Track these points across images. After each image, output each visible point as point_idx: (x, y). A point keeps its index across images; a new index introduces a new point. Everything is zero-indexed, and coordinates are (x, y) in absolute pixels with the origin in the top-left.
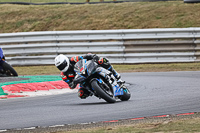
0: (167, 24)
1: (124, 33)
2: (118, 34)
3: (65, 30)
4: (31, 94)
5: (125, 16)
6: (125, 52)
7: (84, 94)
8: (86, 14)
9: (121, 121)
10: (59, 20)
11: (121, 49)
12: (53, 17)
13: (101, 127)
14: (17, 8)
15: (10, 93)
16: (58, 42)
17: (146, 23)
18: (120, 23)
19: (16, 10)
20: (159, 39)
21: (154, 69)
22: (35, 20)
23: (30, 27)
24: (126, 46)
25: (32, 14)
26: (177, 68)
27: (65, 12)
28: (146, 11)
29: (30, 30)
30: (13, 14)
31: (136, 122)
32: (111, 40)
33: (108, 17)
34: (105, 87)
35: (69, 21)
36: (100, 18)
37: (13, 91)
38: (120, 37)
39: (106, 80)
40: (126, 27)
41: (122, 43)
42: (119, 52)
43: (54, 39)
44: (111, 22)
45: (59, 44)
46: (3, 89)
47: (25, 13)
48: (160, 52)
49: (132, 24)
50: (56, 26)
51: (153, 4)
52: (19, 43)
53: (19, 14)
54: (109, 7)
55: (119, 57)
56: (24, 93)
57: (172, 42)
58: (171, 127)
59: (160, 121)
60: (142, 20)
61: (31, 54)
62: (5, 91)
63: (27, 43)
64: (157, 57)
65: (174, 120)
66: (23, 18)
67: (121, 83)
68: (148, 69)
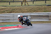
2: (29, 14)
4: (7, 29)
5: (31, 9)
8: (21, 9)
14: (3, 7)
15: (1, 29)
18: (30, 11)
21: (38, 23)
22: (8, 11)
24: (31, 17)
25: (7, 9)
26: (44, 23)
27: (16, 8)
29: (7, 13)
30: (2, 9)
35: (17, 11)
37: (2, 29)
44: (27, 11)
49: (33, 11)
50: (13, 12)
52: (4, 16)
53: (4, 9)
54: (27, 7)
56: (5, 29)
57: (43, 16)
60: (35, 10)
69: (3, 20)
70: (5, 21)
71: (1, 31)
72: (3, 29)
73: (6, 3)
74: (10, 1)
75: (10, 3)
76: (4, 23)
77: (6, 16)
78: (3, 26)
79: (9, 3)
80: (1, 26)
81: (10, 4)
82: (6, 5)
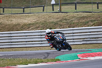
69: (84, 39)
70: (88, 42)
71: (81, 61)
72: (85, 58)
73: (90, 6)
74: (99, 2)
75: (98, 5)
76: (87, 46)
77: (90, 32)
78: (84, 51)
79: (96, 5)
80: (82, 51)
81: (98, 8)
82: (91, 9)
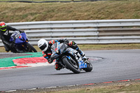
0: (128, 16)
1: (98, 23)
2: (94, 23)
3: (56, 20)
4: (33, 65)
5: (99, 11)
6: (99, 36)
7: (59, 67)
8: (71, 9)
9: (96, 84)
10: (52, 14)
11: (96, 34)
12: (49, 12)
13: (82, 88)
14: (23, 5)
15: (18, 65)
16: (52, 29)
17: (113, 16)
18: (95, 16)
19: (22, 6)
20: (123, 27)
21: (119, 48)
22: (36, 14)
23: (32, 18)
24: (100, 31)
25: (34, 9)
26: (135, 47)
27: (56, 8)
28: (113, 7)
29: (32, 20)
30: (20, 9)
31: (107, 84)
32: (89, 27)
33: (87, 11)
34: (73, 62)
35: (59, 14)
36: (81, 12)
37: (21, 63)
38: (95, 25)
39: (73, 57)
40: (99, 18)
41: (96, 29)
42: (95, 36)
43: (49, 26)
44: (89, 15)
45: (52, 30)
46: (13, 62)
47: (29, 8)
48: (123, 35)
49: (103, 16)
50: (51, 18)
51: (118, 2)
53: (25, 9)
54: (88, 4)
55: (95, 39)
56: (28, 65)
57: (132, 29)
58: (131, 88)
59: (123, 84)
60: (111, 13)
61: (33, 37)
62: (15, 63)
63: (30, 29)
64: (121, 39)
65: (134, 84)
66: (27, 12)
67: (85, 59)
68: (115, 48)
